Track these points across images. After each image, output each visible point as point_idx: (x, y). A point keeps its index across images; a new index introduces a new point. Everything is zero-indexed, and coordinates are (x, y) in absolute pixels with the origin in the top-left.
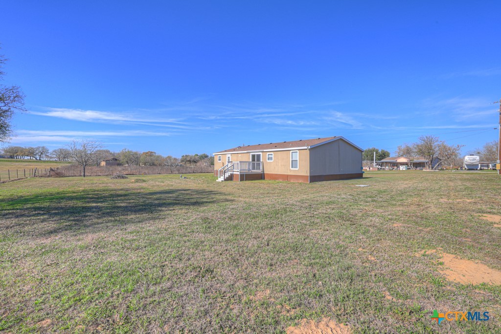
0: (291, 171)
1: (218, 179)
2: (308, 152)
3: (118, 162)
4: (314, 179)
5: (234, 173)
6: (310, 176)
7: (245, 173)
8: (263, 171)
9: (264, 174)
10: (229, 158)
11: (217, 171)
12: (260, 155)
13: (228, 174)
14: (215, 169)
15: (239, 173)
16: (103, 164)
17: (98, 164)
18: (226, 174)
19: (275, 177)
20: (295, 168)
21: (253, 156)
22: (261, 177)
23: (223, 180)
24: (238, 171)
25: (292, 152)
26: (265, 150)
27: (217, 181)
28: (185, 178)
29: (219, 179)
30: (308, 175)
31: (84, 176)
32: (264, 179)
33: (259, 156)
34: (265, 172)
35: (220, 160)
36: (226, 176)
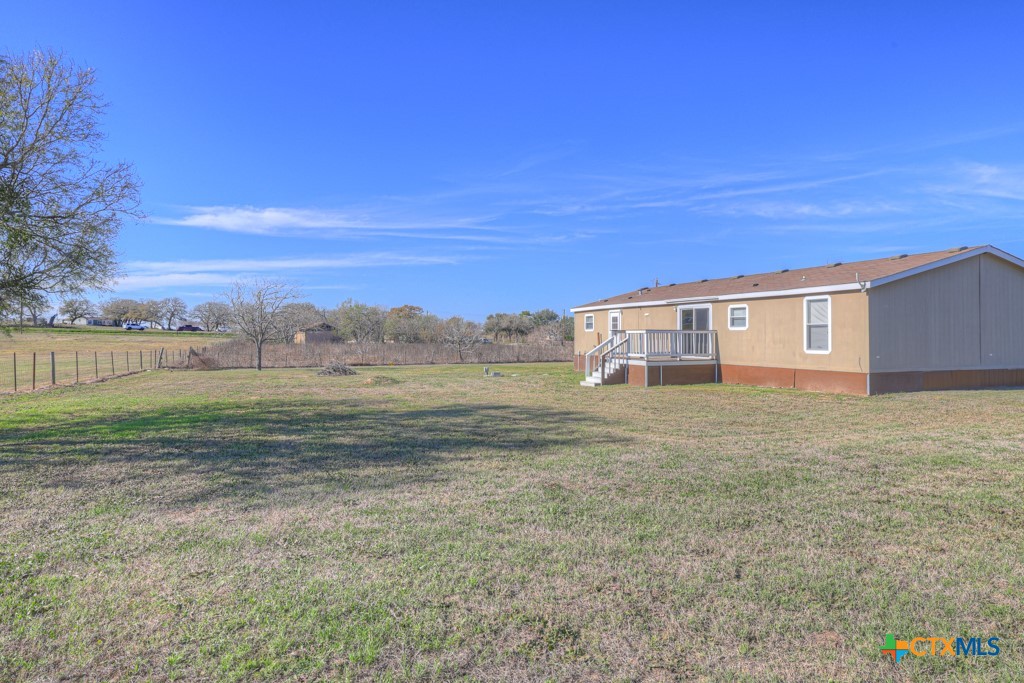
0: (806, 357)
1: (584, 380)
2: (864, 298)
3: (333, 332)
4: (885, 382)
5: (631, 362)
6: (871, 375)
7: (662, 364)
8: (718, 359)
9: (719, 366)
10: (615, 319)
11: (582, 357)
12: (707, 310)
13: (612, 366)
14: (577, 353)
15: (643, 363)
16: (300, 337)
17: (289, 340)
18: (607, 365)
19: (753, 376)
20: (820, 348)
21: (687, 315)
22: (712, 374)
23: (599, 381)
24: (642, 358)
25: (810, 301)
26: (721, 298)
27: (582, 383)
28: (496, 374)
29: (588, 379)
30: (866, 370)
31: (260, 367)
32: (720, 380)
33: (703, 315)
34: (722, 362)
35: (589, 326)
36: (607, 371)
